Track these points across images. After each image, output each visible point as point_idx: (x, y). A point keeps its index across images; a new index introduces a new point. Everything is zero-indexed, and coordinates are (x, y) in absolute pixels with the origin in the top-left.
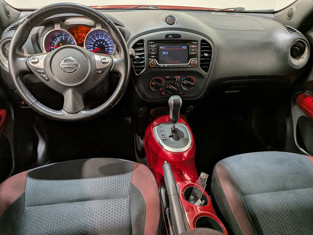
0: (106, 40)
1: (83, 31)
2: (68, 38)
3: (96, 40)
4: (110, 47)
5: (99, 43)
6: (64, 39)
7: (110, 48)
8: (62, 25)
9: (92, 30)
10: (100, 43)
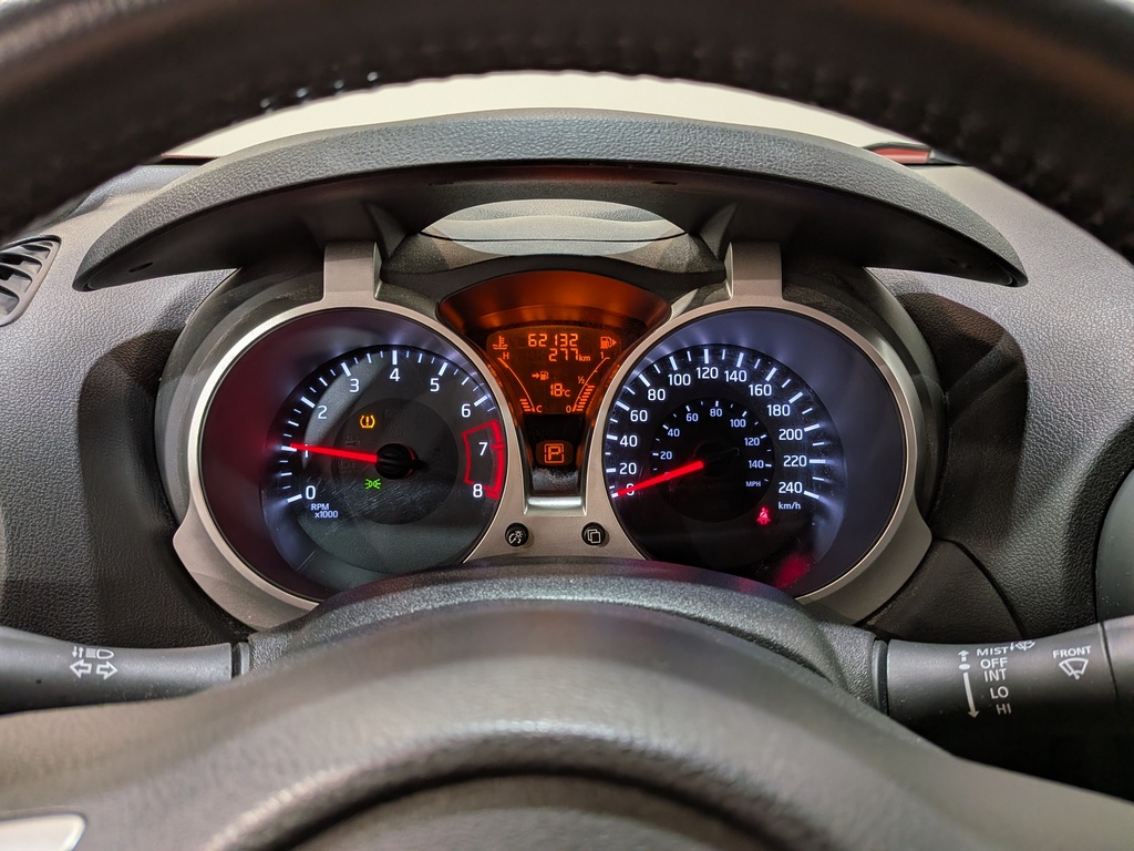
0: (756, 390)
1: (564, 315)
2: (434, 370)
3: (672, 390)
4: (794, 447)
5: (692, 417)
6: (395, 375)
7: (792, 461)
8: (393, 266)
9: (680, 311)
10: (704, 413)
